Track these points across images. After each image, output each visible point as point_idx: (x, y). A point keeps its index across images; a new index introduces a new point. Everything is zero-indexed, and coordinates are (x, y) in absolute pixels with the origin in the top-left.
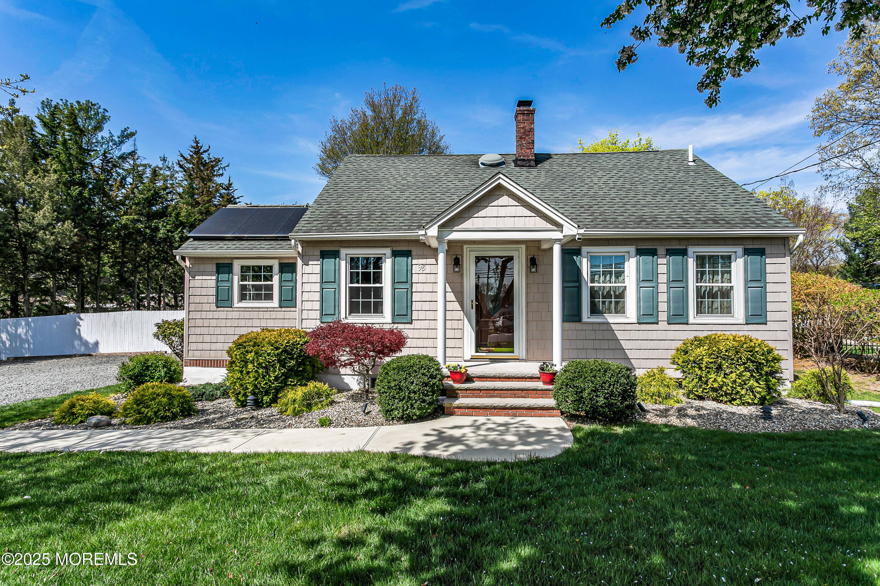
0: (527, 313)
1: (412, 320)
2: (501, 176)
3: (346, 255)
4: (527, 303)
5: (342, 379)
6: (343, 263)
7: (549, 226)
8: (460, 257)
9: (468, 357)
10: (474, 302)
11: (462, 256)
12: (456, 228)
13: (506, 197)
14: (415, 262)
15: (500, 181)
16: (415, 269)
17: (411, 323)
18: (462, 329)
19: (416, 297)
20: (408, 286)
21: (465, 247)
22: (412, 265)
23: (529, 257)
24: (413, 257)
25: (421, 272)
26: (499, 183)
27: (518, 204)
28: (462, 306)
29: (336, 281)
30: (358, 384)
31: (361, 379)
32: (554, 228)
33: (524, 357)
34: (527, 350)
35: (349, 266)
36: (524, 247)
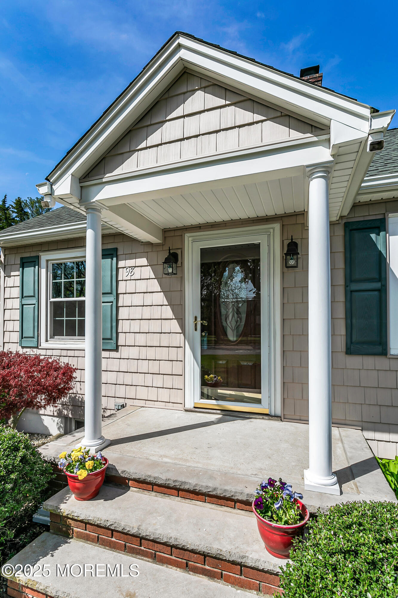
0: (283, 337)
1: (117, 346)
2: (182, 40)
3: (47, 261)
4: (283, 320)
5: (41, 421)
6: (43, 271)
7: (296, 135)
8: (179, 252)
9: (189, 405)
10: (199, 319)
11: (182, 249)
12: (108, 177)
13: (200, 94)
14: (121, 264)
15: (183, 54)
16: (123, 274)
17: (116, 350)
18: (183, 361)
19: (123, 313)
20: (112, 298)
21: (187, 235)
22: (117, 269)
23: (286, 242)
24: (120, 257)
25: (129, 278)
26: (181, 59)
27: (222, 102)
28: (182, 326)
29: (37, 295)
30: (59, 429)
31: (61, 422)
32: (309, 137)
33: (279, 412)
34: (284, 400)
35: (50, 275)
36: (277, 226)
